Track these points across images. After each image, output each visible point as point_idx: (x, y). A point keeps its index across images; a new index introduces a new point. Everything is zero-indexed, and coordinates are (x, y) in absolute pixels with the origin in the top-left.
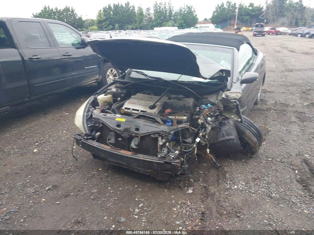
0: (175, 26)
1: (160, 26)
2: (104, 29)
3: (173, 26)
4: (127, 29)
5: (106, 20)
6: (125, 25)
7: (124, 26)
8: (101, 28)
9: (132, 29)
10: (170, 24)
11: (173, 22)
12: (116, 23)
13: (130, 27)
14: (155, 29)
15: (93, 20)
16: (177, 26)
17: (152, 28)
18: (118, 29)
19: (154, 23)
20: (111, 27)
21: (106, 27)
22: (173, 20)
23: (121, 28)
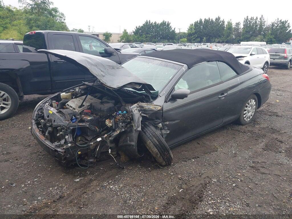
0: (264, 41)
1: (247, 40)
2: (192, 41)
3: (262, 40)
4: (214, 42)
5: (196, 33)
6: (212, 38)
7: (212, 40)
8: (190, 41)
9: (219, 42)
10: (258, 38)
11: (262, 37)
12: (204, 37)
13: (217, 40)
14: (242, 43)
15: (184, 33)
16: (266, 41)
17: (238, 42)
18: (205, 42)
19: (241, 38)
20: (199, 39)
21: (194, 40)
22: (263, 35)
23: (209, 41)
